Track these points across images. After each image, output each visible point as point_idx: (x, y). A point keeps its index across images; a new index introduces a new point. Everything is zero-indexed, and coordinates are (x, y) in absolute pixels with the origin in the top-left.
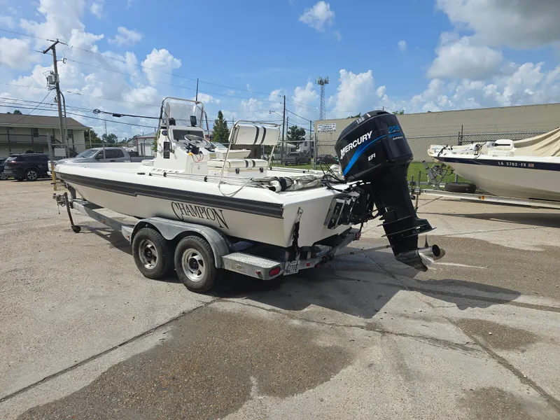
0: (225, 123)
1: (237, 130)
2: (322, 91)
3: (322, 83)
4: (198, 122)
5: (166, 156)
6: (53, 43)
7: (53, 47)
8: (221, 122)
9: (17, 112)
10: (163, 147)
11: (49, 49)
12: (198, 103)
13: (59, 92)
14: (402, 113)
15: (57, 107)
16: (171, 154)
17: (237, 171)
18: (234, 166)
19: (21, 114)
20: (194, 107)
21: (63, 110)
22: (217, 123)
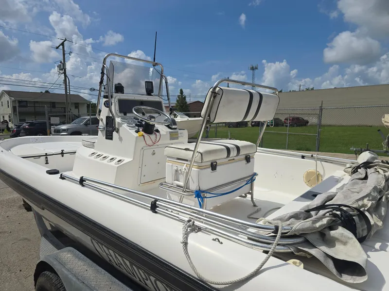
0: (185, 98)
1: (218, 97)
2: (253, 75)
3: (253, 69)
4: (156, 91)
5: (109, 137)
6: (63, 41)
7: (63, 44)
8: (182, 96)
9: (47, 92)
10: (105, 123)
11: (60, 46)
12: (156, 64)
13: (66, 76)
14: (312, 89)
15: (64, 86)
16: (115, 133)
17: (214, 167)
18: (208, 159)
19: (49, 93)
20: (151, 69)
21: (68, 89)
22: (179, 98)
